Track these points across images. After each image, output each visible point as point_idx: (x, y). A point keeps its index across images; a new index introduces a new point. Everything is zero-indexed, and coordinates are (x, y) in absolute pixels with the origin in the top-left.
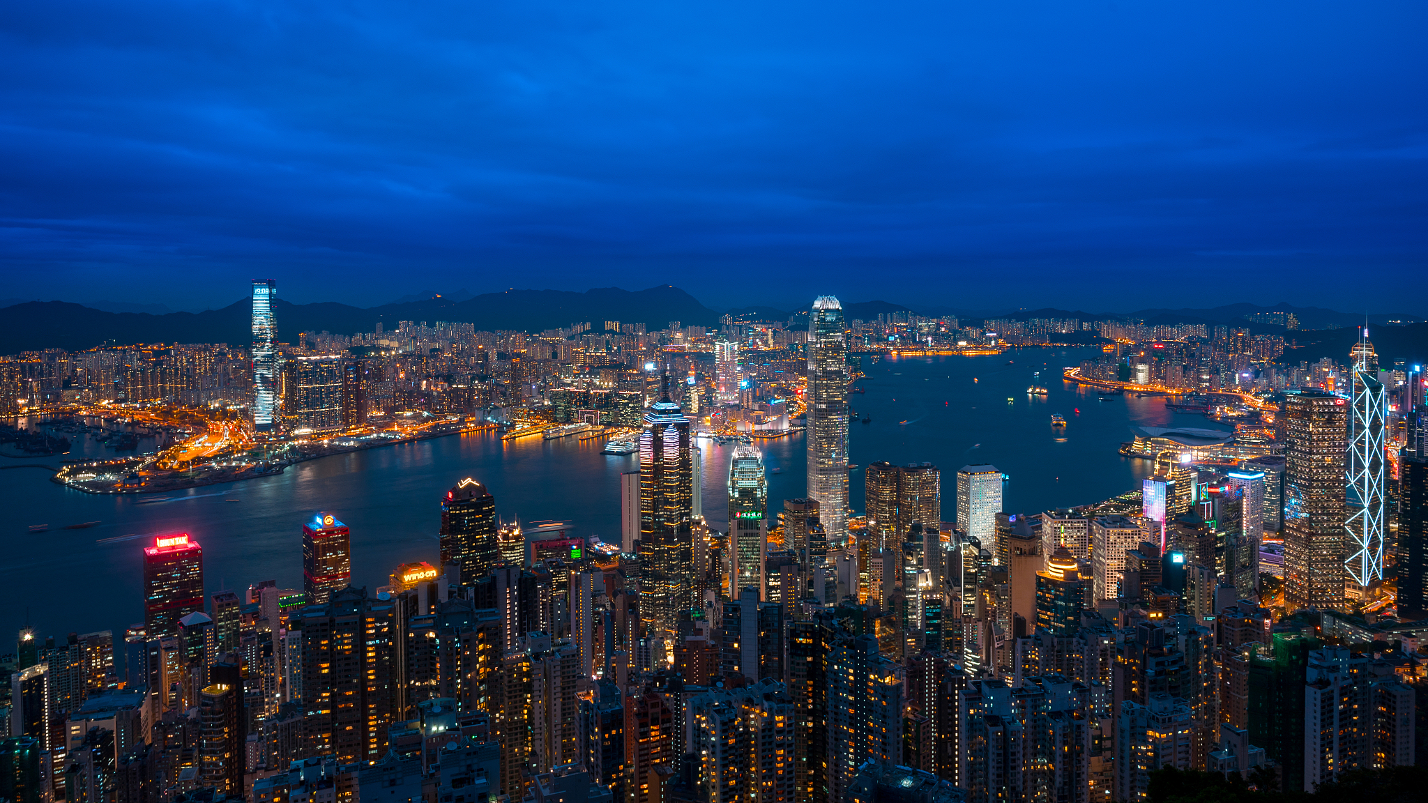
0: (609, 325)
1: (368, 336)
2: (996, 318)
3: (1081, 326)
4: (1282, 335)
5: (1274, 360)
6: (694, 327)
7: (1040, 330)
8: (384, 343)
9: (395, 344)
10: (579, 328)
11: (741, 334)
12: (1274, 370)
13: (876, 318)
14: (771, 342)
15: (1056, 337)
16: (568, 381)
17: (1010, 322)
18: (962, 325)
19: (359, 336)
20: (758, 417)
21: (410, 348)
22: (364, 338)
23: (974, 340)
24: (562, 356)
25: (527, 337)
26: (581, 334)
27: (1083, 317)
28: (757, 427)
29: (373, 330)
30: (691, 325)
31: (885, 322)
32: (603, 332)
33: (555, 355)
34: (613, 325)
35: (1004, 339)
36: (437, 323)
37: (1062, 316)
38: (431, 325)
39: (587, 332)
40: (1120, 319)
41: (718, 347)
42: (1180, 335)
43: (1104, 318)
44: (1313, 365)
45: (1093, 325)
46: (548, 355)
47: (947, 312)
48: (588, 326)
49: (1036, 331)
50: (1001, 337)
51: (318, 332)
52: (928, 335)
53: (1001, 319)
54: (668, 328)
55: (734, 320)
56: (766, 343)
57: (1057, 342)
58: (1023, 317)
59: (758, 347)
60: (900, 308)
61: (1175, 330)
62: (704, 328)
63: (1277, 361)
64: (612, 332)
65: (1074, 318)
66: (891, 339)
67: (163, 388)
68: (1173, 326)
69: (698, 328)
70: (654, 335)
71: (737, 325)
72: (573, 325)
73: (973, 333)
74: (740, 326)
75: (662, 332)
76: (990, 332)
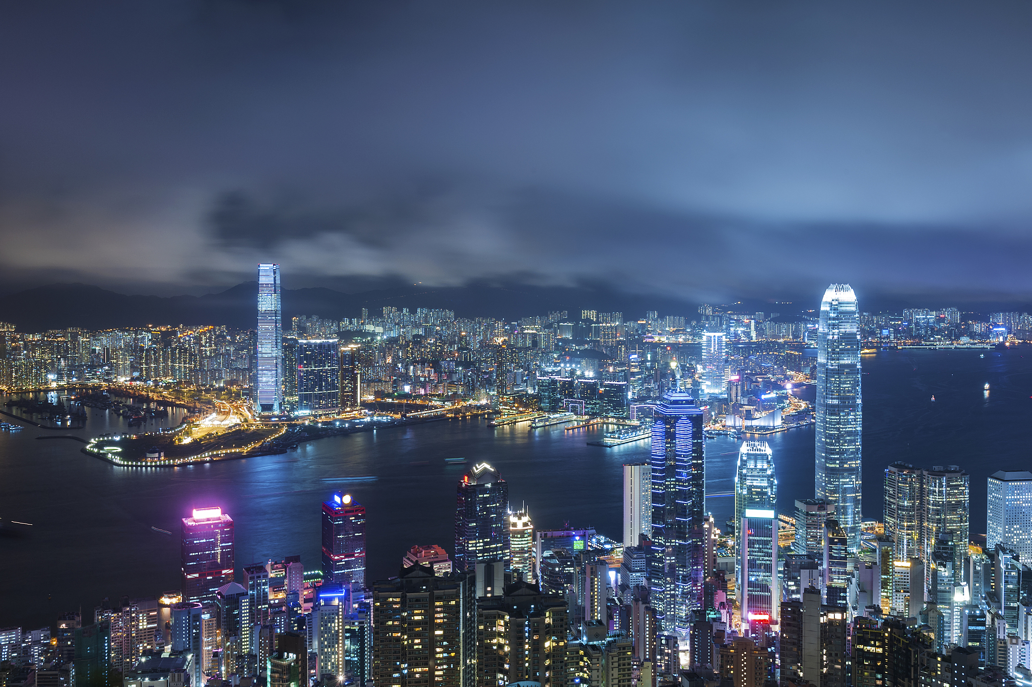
0: (585, 314)
1: (355, 321)
2: (1004, 311)
8: (370, 328)
9: (379, 329)
10: (555, 317)
11: (721, 324)
14: (753, 334)
16: (549, 369)
17: (1020, 315)
18: (965, 319)
19: (346, 321)
20: (748, 412)
21: (393, 334)
22: (351, 323)
25: (505, 325)
26: (558, 323)
28: (748, 423)
29: (359, 316)
32: (580, 320)
33: (535, 344)
34: (590, 315)
35: (1014, 334)
36: (419, 310)
38: (413, 311)
39: (564, 321)
41: (704, 338)
46: (529, 343)
47: (947, 306)
48: (564, 315)
50: (1009, 333)
51: (309, 317)
52: (926, 329)
53: (1010, 312)
54: (646, 318)
55: (714, 311)
56: (748, 334)
59: (740, 339)
62: (683, 318)
64: (589, 321)
66: (885, 332)
67: (173, 367)
69: (677, 318)
70: (633, 325)
71: (718, 316)
72: (551, 313)
73: (978, 327)
74: (721, 317)
75: (639, 322)
76: (999, 326)
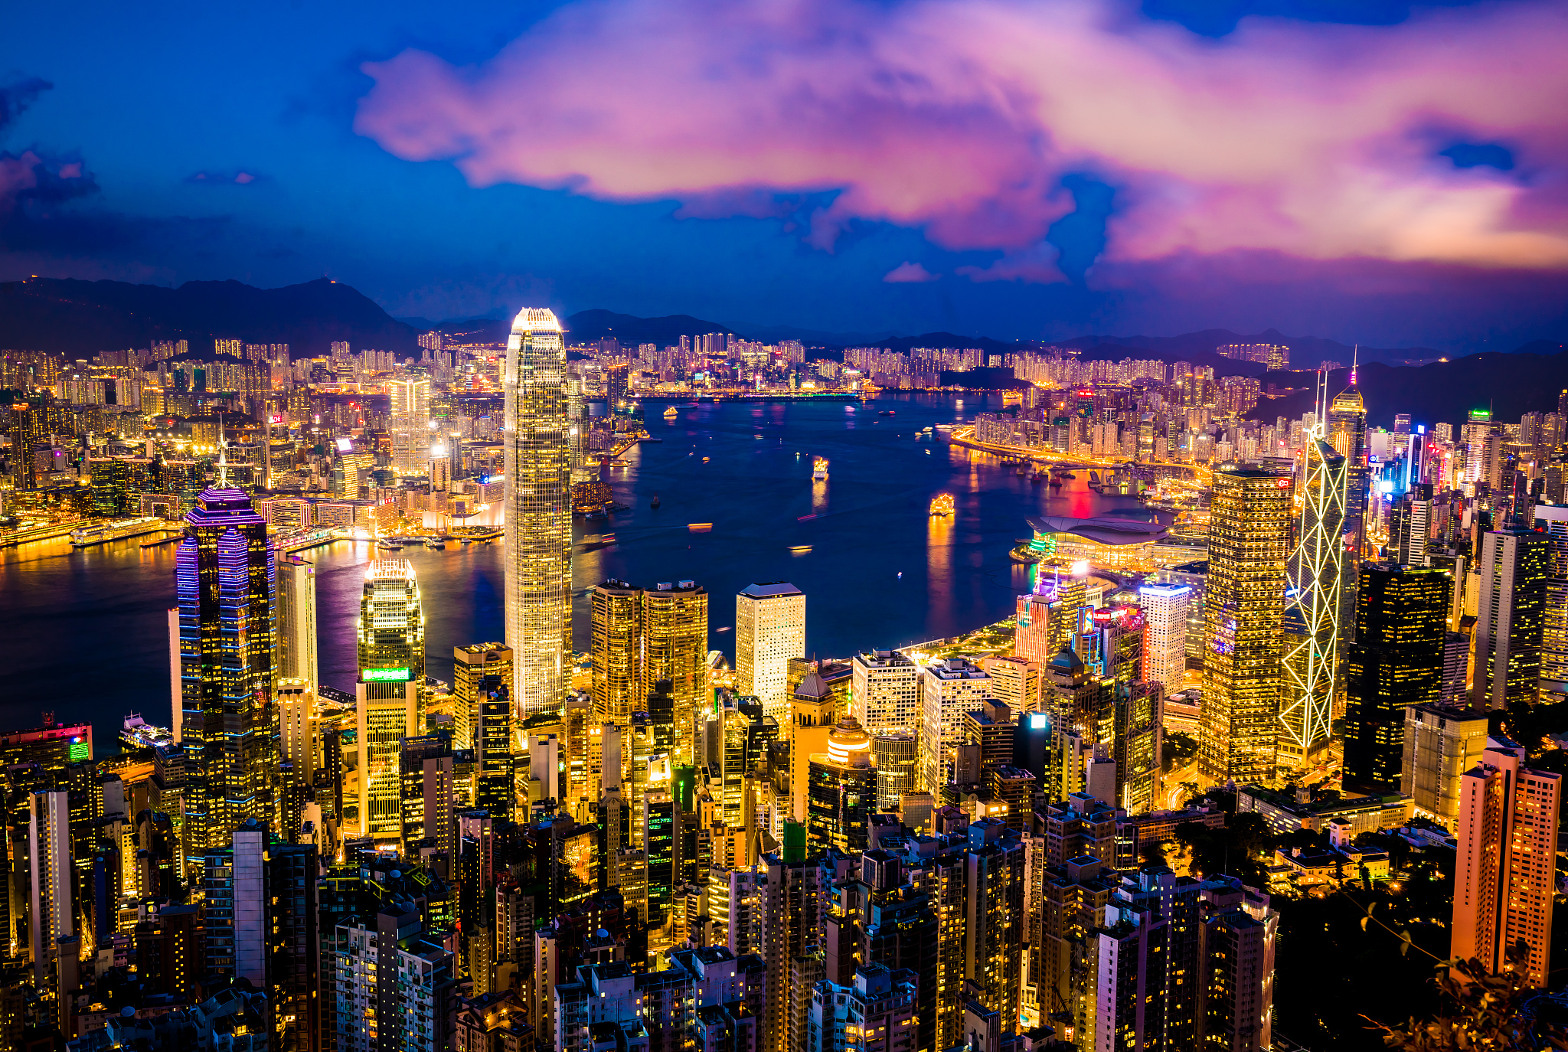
0: (221, 346)
2: (861, 347)
3: (986, 361)
4: (1258, 378)
5: (1243, 416)
6: (373, 352)
7: (925, 366)
10: (166, 351)
11: (454, 365)
12: (1241, 431)
13: (676, 343)
15: (949, 377)
16: (133, 443)
17: (882, 352)
18: (810, 356)
20: (461, 505)
23: (826, 380)
24: (123, 399)
25: (64, 365)
26: (169, 361)
27: (990, 347)
28: (459, 522)
30: (369, 350)
31: (692, 349)
32: (210, 357)
33: (111, 397)
34: (232, 346)
35: (873, 379)
37: (960, 344)
39: (180, 358)
40: (1040, 350)
42: (1123, 375)
43: (1020, 348)
44: (1294, 423)
45: (1003, 359)
46: (97, 397)
47: (788, 337)
48: (183, 347)
49: (919, 369)
50: (867, 376)
52: (756, 371)
53: (868, 348)
54: (330, 354)
55: (445, 342)
56: (496, 382)
57: (950, 385)
58: (901, 345)
59: (481, 388)
60: (715, 328)
61: (1118, 368)
62: (391, 355)
63: (1248, 417)
64: (228, 358)
65: (976, 348)
66: (699, 376)
68: (1116, 362)
69: (382, 354)
70: (304, 365)
71: (449, 351)
72: (157, 344)
73: (827, 369)
74: (453, 353)
75: (315, 361)
76: (852, 367)
